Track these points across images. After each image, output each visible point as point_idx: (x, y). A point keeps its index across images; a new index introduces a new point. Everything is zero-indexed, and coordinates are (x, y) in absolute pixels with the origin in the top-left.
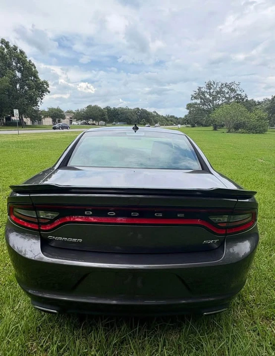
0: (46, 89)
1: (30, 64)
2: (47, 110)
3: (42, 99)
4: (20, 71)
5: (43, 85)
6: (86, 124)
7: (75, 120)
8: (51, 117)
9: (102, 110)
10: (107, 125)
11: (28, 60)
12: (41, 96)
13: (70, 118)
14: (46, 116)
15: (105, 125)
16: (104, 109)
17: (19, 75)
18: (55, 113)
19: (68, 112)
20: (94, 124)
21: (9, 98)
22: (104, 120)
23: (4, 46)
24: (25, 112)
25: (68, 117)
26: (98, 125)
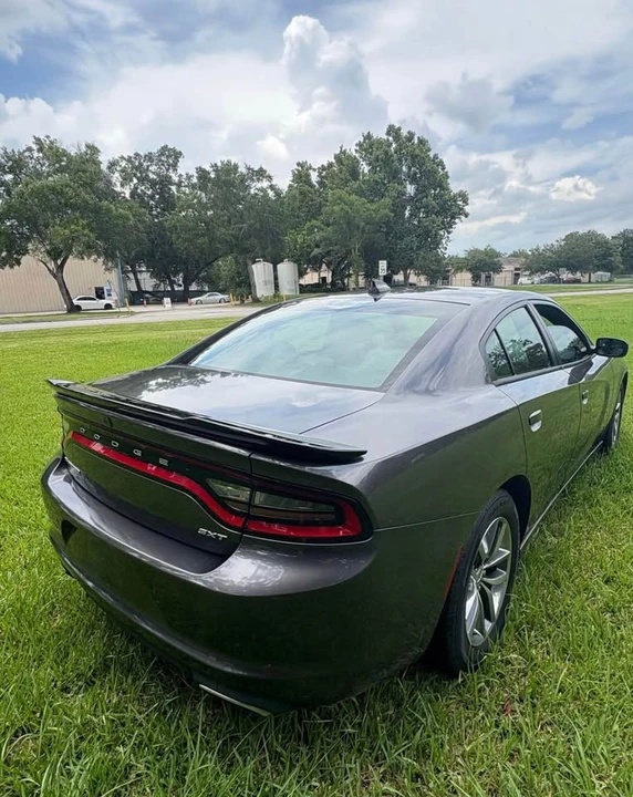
0: (462, 209)
1: (435, 163)
2: (462, 255)
3: (449, 233)
4: (413, 180)
5: (455, 201)
6: (552, 280)
7: (527, 273)
8: (470, 270)
9: (606, 242)
10: (616, 280)
11: (432, 156)
12: (448, 226)
13: (516, 269)
14: (459, 269)
15: (610, 281)
16: (613, 238)
17: (410, 189)
18: (480, 261)
19: (515, 255)
20: (578, 281)
21: (387, 240)
22: (608, 268)
23: (391, 139)
24: (412, 264)
25: (508, 267)
26: (590, 282)
